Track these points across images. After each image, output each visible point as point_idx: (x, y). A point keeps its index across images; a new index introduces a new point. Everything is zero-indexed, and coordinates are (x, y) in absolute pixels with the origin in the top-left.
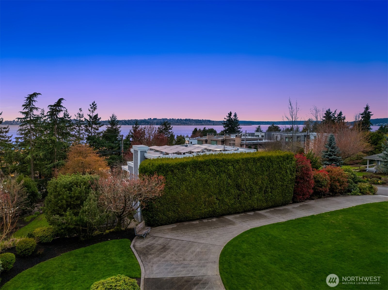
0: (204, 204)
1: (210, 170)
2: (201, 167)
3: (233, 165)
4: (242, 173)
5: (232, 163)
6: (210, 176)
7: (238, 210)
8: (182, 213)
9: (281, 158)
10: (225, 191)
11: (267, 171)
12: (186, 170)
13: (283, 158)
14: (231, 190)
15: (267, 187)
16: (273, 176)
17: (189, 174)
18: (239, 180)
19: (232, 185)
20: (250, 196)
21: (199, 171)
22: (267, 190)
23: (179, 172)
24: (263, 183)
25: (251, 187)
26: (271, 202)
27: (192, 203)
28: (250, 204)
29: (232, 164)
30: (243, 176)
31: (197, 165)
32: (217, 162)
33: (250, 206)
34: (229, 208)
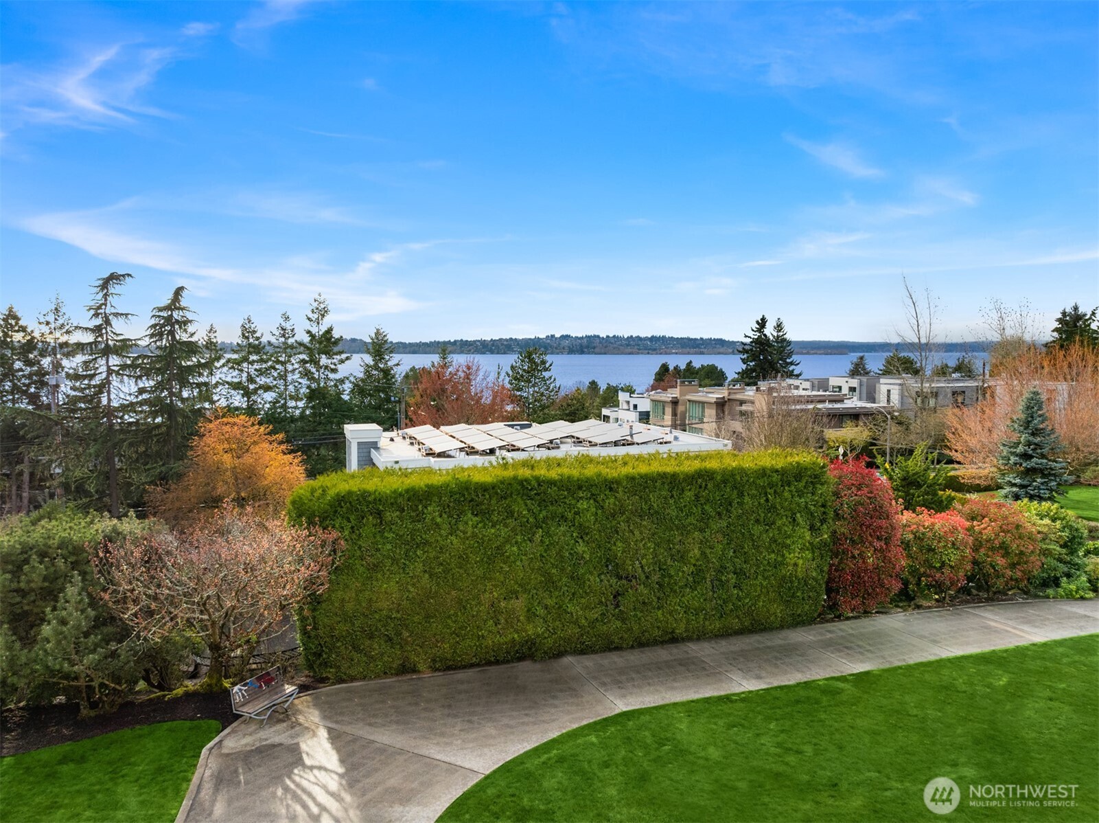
0: (492, 618)
1: (511, 514)
2: (482, 503)
3: (593, 497)
4: (628, 522)
5: (594, 490)
6: (513, 530)
7: (616, 641)
8: (417, 645)
9: (774, 474)
10: (564, 579)
11: (720, 518)
12: (425, 511)
13: (783, 475)
14: (587, 576)
15: (722, 569)
16: (743, 534)
17: (437, 524)
18: (615, 544)
19: (591, 560)
20: (659, 598)
21: (473, 514)
22: (724, 578)
23: (401, 518)
24: (706, 557)
25: (660, 569)
26: (738, 617)
27: (449, 617)
28: (661, 622)
29: (593, 495)
30: (632, 532)
31: (464, 495)
32: (539, 485)
33: (658, 628)
34: (582, 635)
